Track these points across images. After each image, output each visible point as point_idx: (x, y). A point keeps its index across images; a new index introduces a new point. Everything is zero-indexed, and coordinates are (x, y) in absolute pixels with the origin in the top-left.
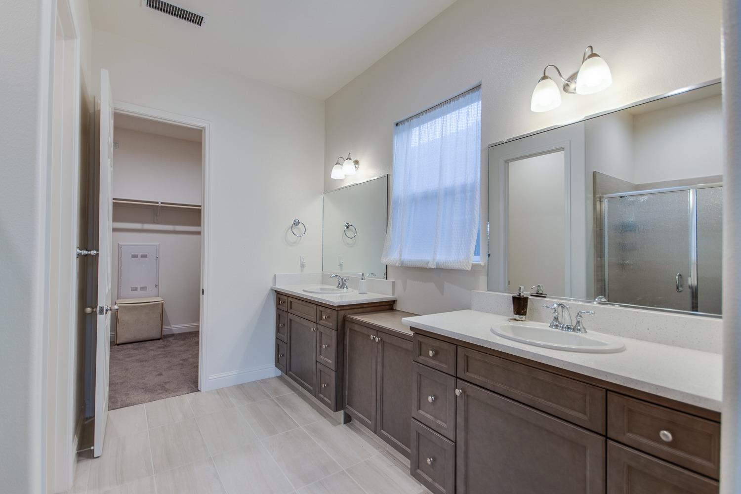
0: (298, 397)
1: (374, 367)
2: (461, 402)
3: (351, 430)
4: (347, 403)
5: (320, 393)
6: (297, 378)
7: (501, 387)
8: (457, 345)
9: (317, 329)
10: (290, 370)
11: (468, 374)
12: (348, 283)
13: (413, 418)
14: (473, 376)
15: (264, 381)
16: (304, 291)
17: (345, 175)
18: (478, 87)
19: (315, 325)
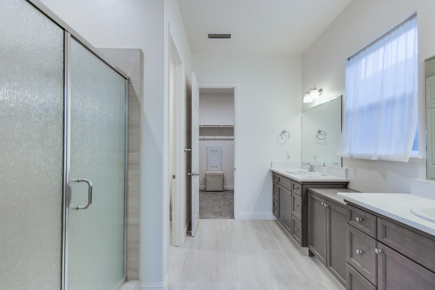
0: (284, 234)
1: (325, 223)
2: (380, 259)
3: (313, 261)
4: (310, 244)
5: (294, 234)
6: (283, 222)
7: (411, 254)
8: (377, 216)
9: (292, 195)
10: (279, 217)
11: (385, 239)
12: (315, 169)
13: (347, 262)
14: (390, 241)
15: (266, 221)
16: (286, 172)
17: (313, 100)
18: (415, 15)
19: (291, 192)
